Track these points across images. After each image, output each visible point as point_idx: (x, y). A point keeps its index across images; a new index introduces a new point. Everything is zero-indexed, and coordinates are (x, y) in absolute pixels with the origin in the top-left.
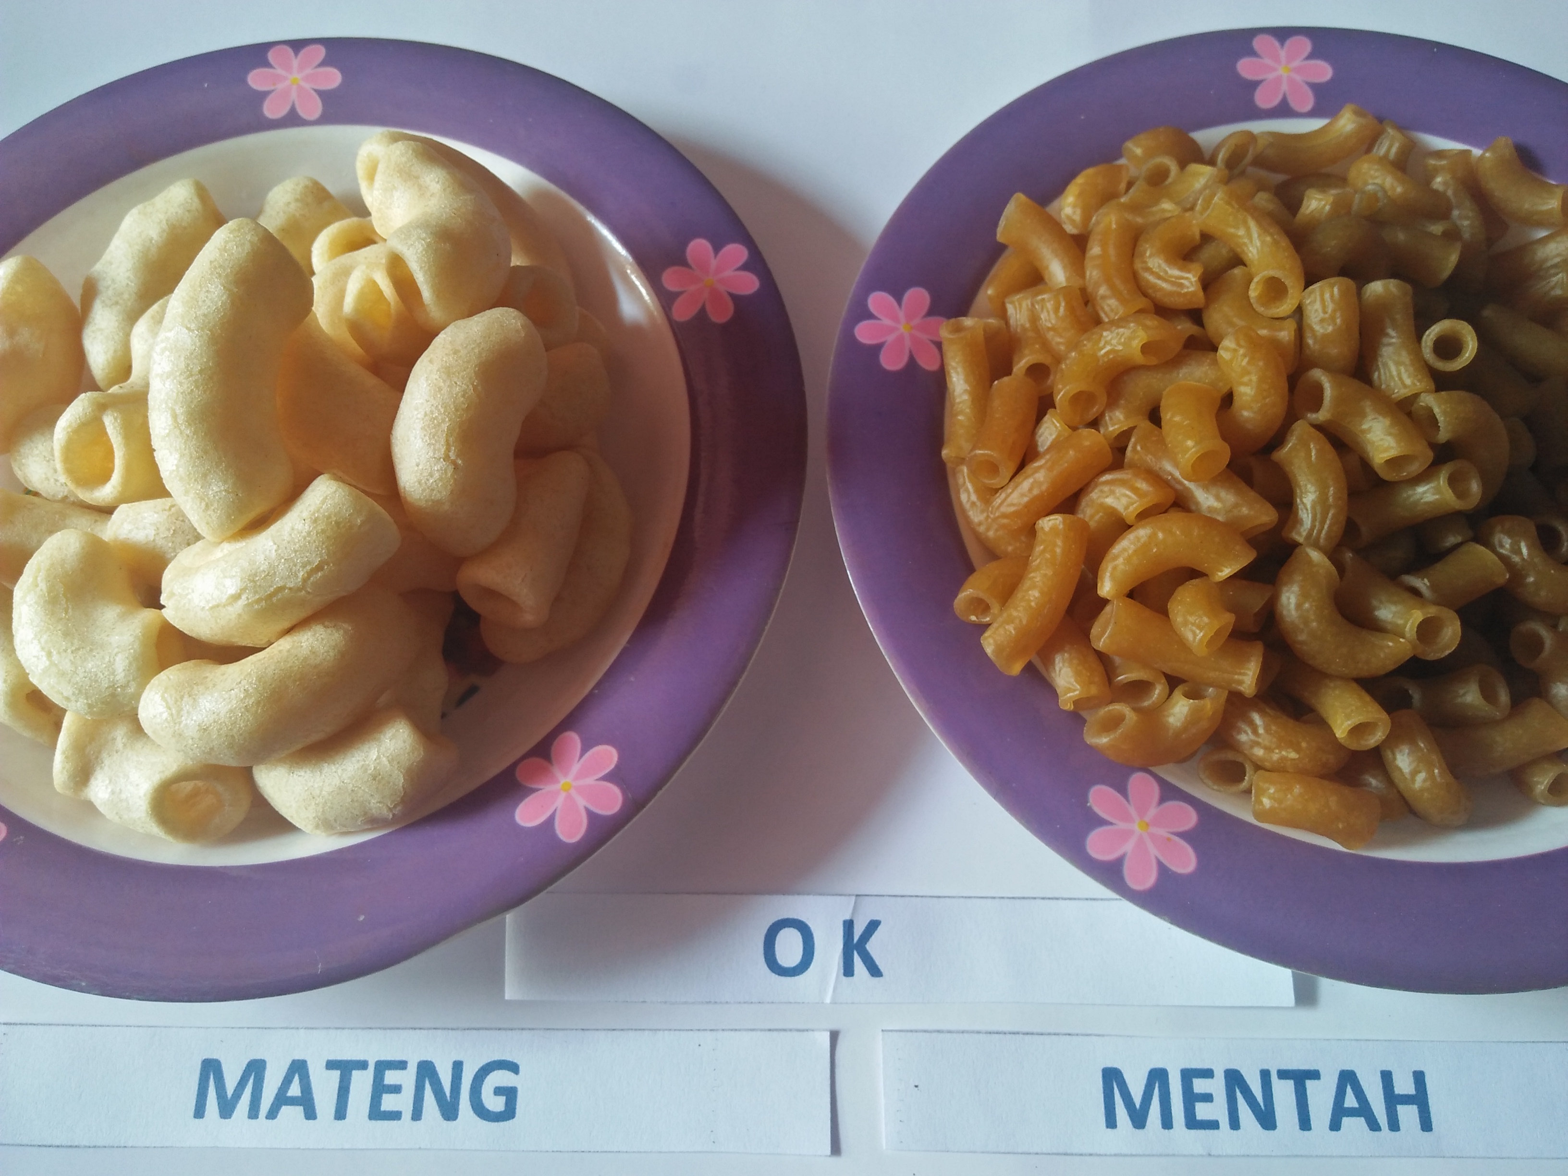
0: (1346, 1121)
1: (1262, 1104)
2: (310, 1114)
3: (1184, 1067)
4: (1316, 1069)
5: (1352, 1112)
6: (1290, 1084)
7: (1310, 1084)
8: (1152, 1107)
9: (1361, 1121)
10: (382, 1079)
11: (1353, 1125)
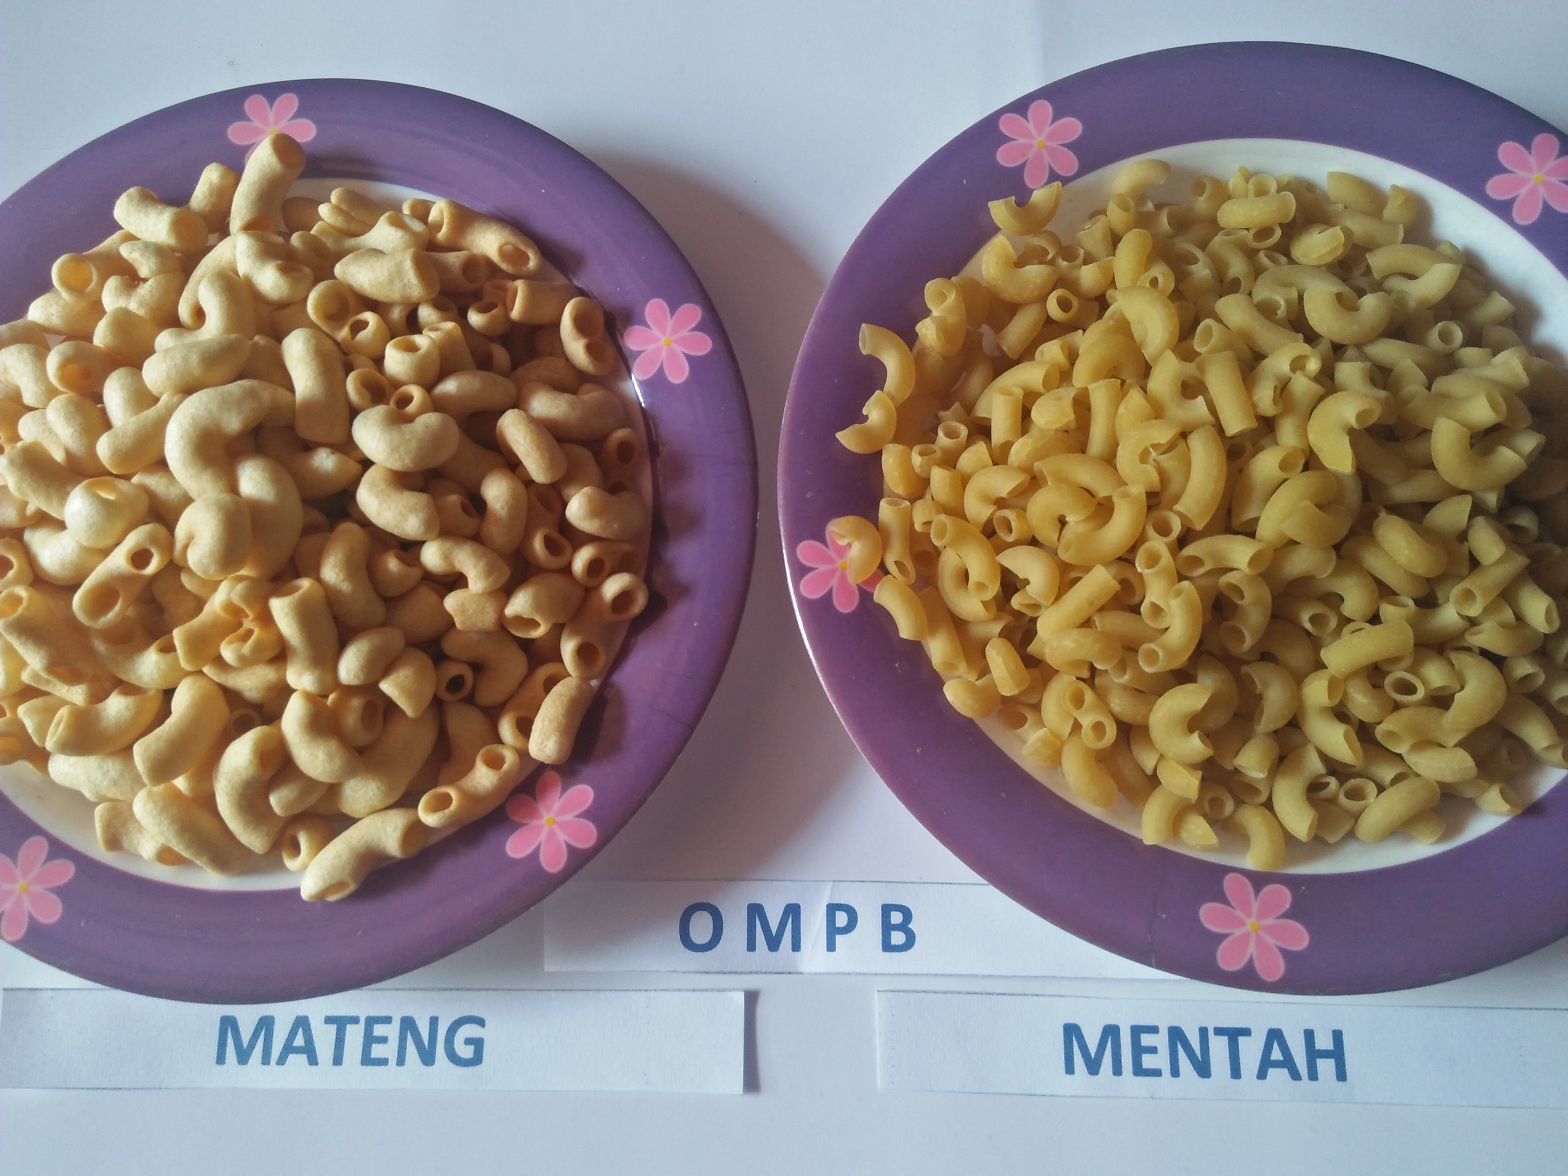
0: (1272, 1072)
1: (1199, 1056)
2: (313, 1060)
3: (1133, 1023)
4: (1248, 1027)
5: (1277, 1064)
6: (1225, 1039)
7: (1241, 1039)
8: (1105, 1057)
9: (1285, 1071)
10: (372, 1030)
11: (1279, 1075)
